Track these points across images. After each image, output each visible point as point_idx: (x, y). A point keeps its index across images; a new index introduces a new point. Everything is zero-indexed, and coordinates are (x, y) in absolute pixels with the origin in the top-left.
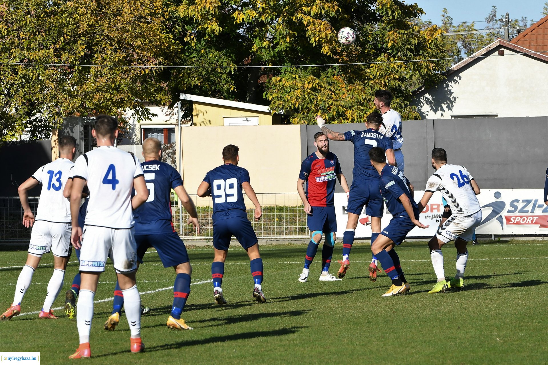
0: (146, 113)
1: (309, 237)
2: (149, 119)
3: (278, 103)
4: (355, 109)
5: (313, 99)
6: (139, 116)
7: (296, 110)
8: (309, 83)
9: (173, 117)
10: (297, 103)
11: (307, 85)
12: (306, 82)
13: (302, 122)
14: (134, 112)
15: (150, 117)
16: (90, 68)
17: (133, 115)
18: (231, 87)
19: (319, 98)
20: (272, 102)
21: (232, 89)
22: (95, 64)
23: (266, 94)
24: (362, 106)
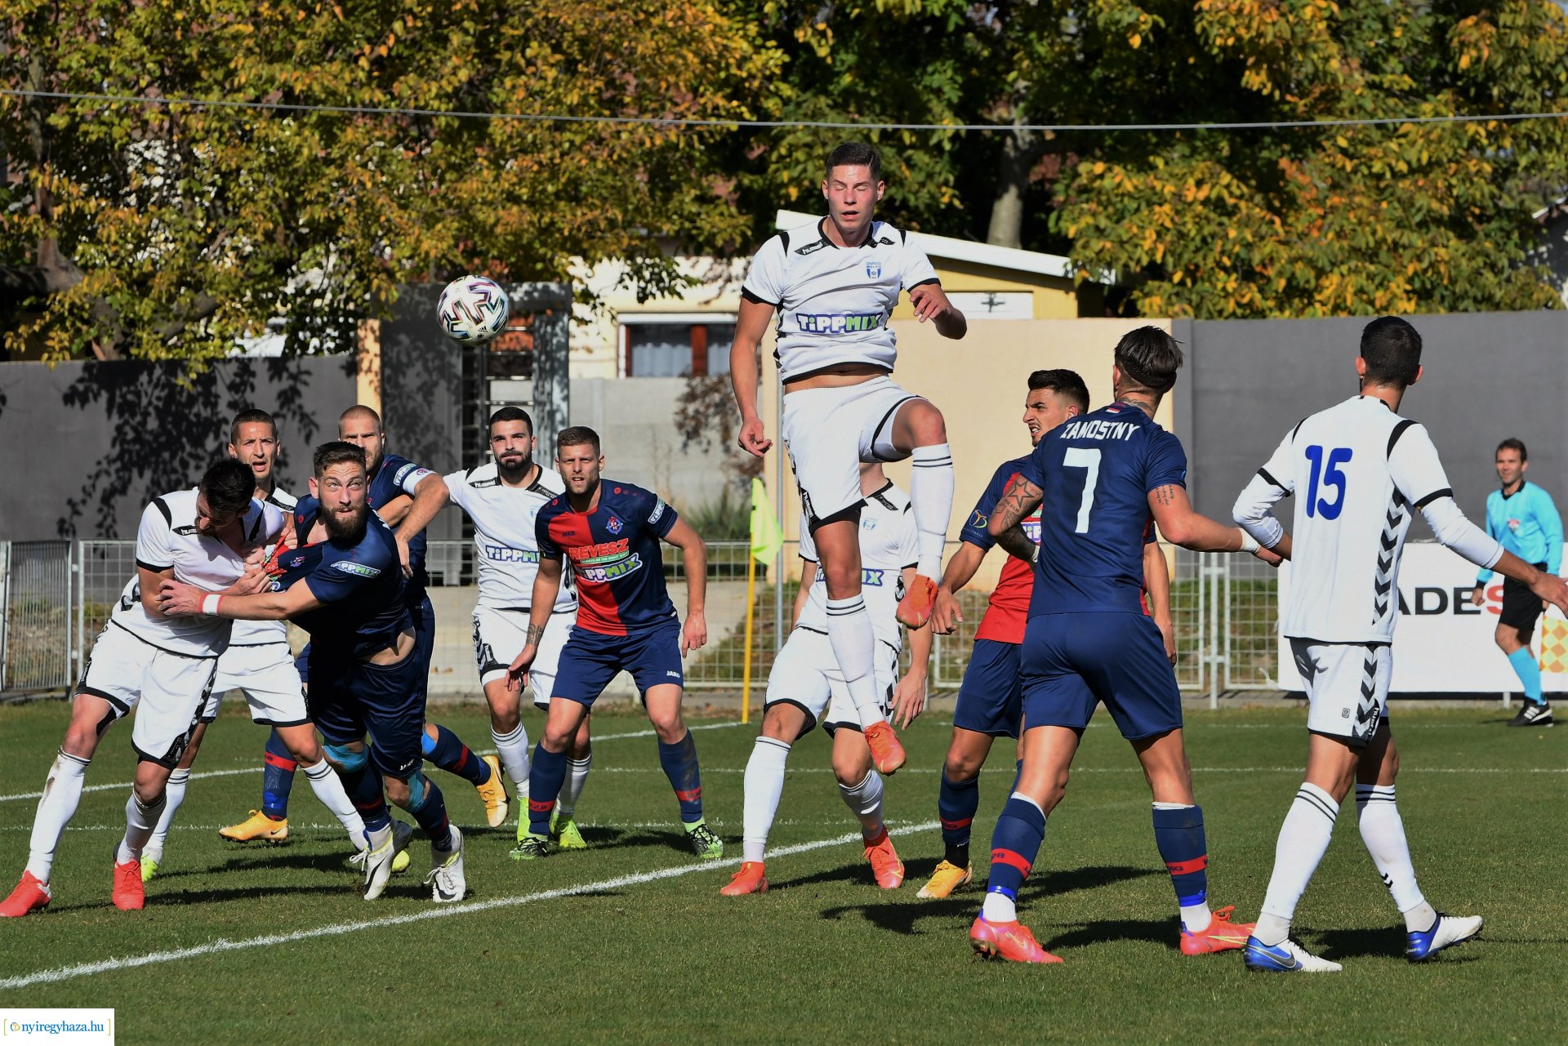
0: (664, 274)
1: (1200, 686)
2: (673, 292)
3: (1096, 245)
4: (1350, 270)
5: (1213, 236)
6: (642, 284)
7: (1156, 271)
8: (1199, 184)
9: (730, 286)
10: (1161, 248)
11: (1194, 189)
12: (1191, 182)
13: (1176, 308)
14: (627, 269)
15: (679, 288)
16: (486, 123)
17: (621, 281)
18: (943, 195)
19: (1232, 234)
20: (1079, 244)
21: (946, 199)
22: (503, 108)
23: (1059, 218)
24: (1372, 262)
